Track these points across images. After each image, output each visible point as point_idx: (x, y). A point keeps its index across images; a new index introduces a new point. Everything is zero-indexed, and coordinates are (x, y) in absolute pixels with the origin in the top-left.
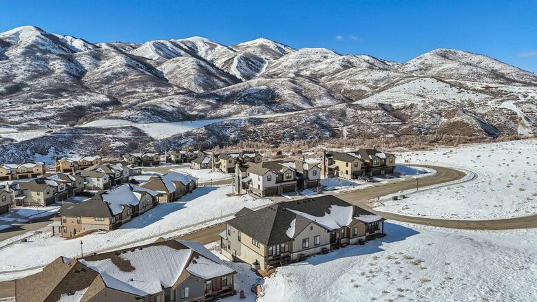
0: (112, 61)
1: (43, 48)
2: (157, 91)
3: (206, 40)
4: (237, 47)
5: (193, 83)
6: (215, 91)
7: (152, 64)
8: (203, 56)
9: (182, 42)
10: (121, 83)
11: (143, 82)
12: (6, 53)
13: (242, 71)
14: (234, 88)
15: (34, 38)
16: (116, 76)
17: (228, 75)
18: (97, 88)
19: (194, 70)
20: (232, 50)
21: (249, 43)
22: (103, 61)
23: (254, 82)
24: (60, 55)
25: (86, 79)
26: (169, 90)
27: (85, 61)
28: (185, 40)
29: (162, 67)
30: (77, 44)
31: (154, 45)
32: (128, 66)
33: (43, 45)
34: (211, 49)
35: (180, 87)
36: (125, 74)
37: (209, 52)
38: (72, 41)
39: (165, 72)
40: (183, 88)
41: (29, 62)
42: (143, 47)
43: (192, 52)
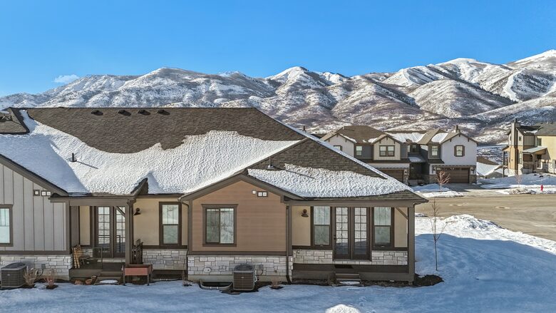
0: (361, 91)
1: (305, 85)
2: (405, 118)
3: (471, 61)
4: (514, 65)
5: (449, 109)
6: (475, 116)
7: (404, 90)
8: (466, 79)
9: (441, 66)
10: (368, 112)
11: (391, 110)
12: (276, 92)
13: (519, 91)
14: (502, 111)
15: (299, 76)
16: (364, 105)
17: (498, 97)
18: (344, 118)
19: (452, 94)
20: (506, 68)
21: (532, 58)
22: (353, 92)
23: (534, 103)
24: (315, 89)
25: (335, 110)
26: (420, 116)
27: (336, 93)
28: (445, 63)
29: (415, 93)
30: (334, 79)
31: (408, 71)
32: (377, 94)
33: (305, 82)
34: (477, 71)
35: (431, 113)
36: (373, 103)
37: (476, 74)
38: (329, 77)
39: (417, 98)
40: (436, 114)
41: (290, 97)
42: (397, 75)
43: (454, 75)
